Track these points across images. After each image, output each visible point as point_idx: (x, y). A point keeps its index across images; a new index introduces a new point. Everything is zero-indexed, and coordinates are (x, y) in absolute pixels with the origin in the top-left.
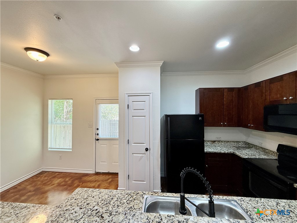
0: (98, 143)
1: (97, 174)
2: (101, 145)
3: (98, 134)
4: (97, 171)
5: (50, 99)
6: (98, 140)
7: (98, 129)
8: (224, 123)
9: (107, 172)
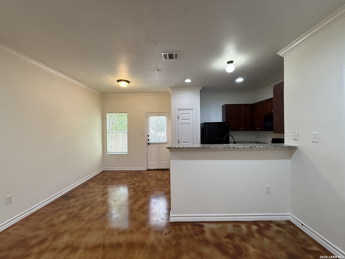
0: (149, 146)
1: (149, 170)
2: (152, 148)
3: (148, 140)
4: (149, 168)
5: (108, 113)
6: (149, 144)
7: (148, 136)
8: (242, 128)
9: (157, 168)
